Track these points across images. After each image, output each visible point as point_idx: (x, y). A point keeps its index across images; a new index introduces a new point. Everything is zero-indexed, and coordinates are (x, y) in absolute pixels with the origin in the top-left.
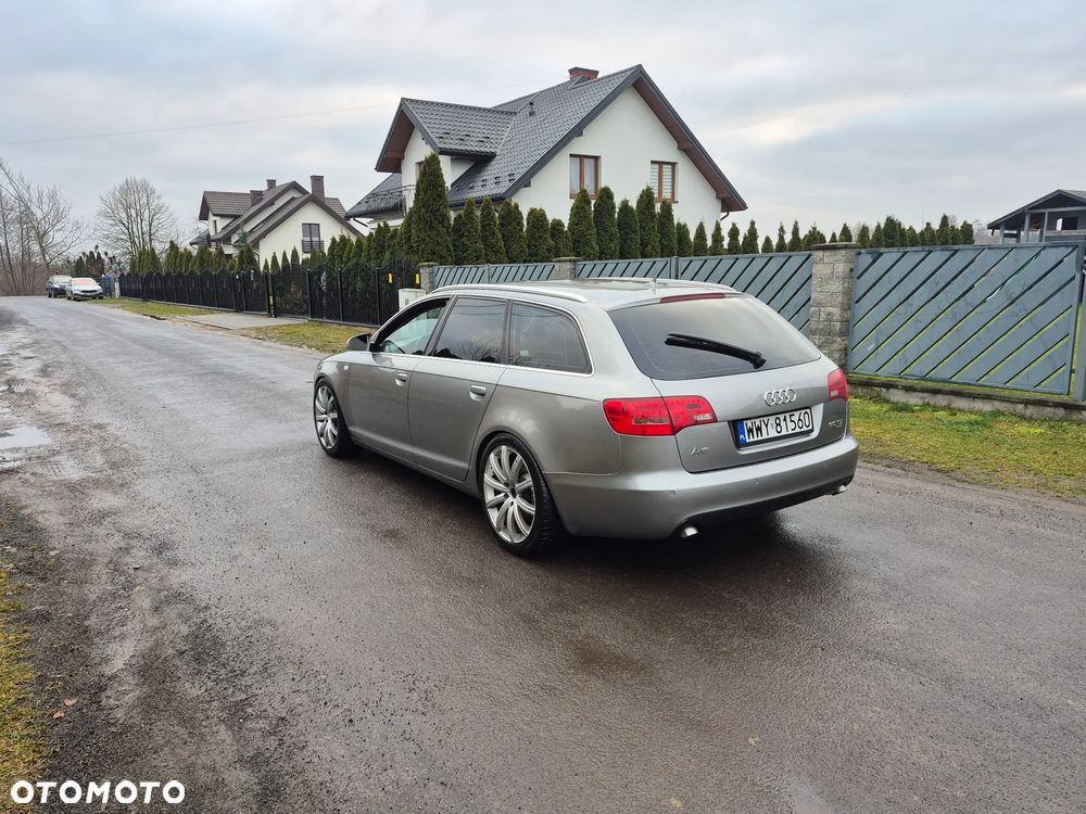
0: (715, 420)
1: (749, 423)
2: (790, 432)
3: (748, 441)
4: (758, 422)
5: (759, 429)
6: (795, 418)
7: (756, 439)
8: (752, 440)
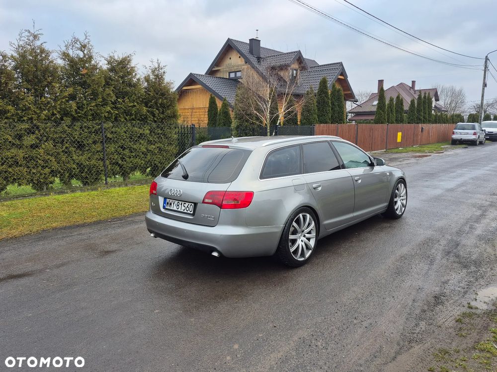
0: (156, 194)
1: (168, 200)
2: (182, 210)
4: (171, 201)
5: (171, 204)
6: (186, 205)
7: (169, 208)
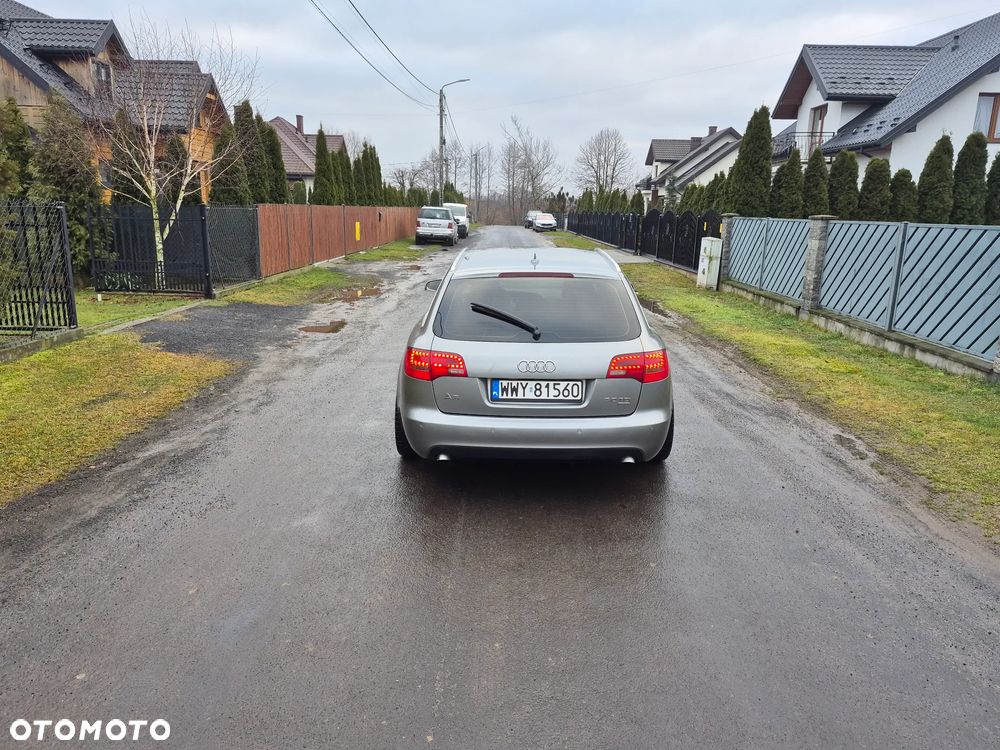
0: (465, 375)
1: (505, 383)
2: (551, 397)
3: (500, 397)
4: (514, 383)
5: (515, 390)
6: (560, 387)
7: (509, 397)
8: (505, 396)
